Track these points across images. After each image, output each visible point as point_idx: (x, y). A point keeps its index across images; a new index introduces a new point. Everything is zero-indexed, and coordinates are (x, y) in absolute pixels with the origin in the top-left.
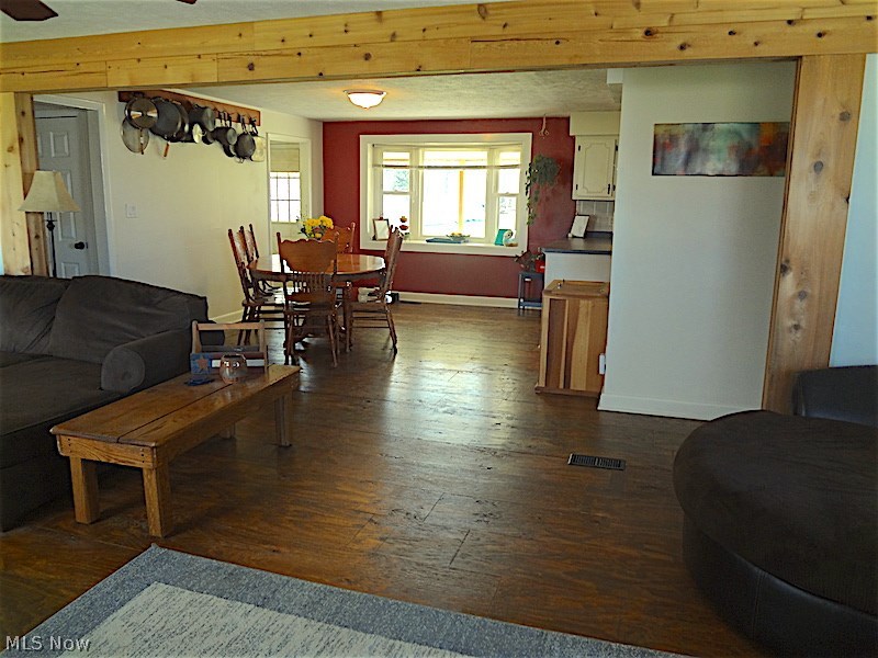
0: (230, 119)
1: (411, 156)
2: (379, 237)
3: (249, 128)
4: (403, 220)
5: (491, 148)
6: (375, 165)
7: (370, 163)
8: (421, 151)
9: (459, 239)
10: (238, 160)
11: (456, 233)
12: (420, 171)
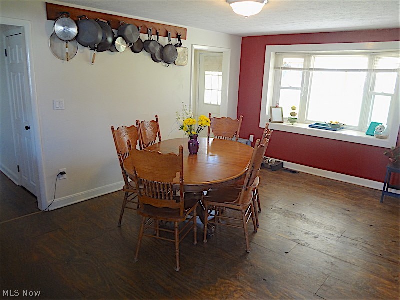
0: (157, 34)
1: (305, 61)
2: (274, 120)
3: (174, 41)
4: (294, 109)
5: (373, 55)
6: (276, 68)
7: (272, 65)
8: (313, 57)
9: (336, 127)
10: (165, 64)
11: (334, 122)
12: (311, 72)
